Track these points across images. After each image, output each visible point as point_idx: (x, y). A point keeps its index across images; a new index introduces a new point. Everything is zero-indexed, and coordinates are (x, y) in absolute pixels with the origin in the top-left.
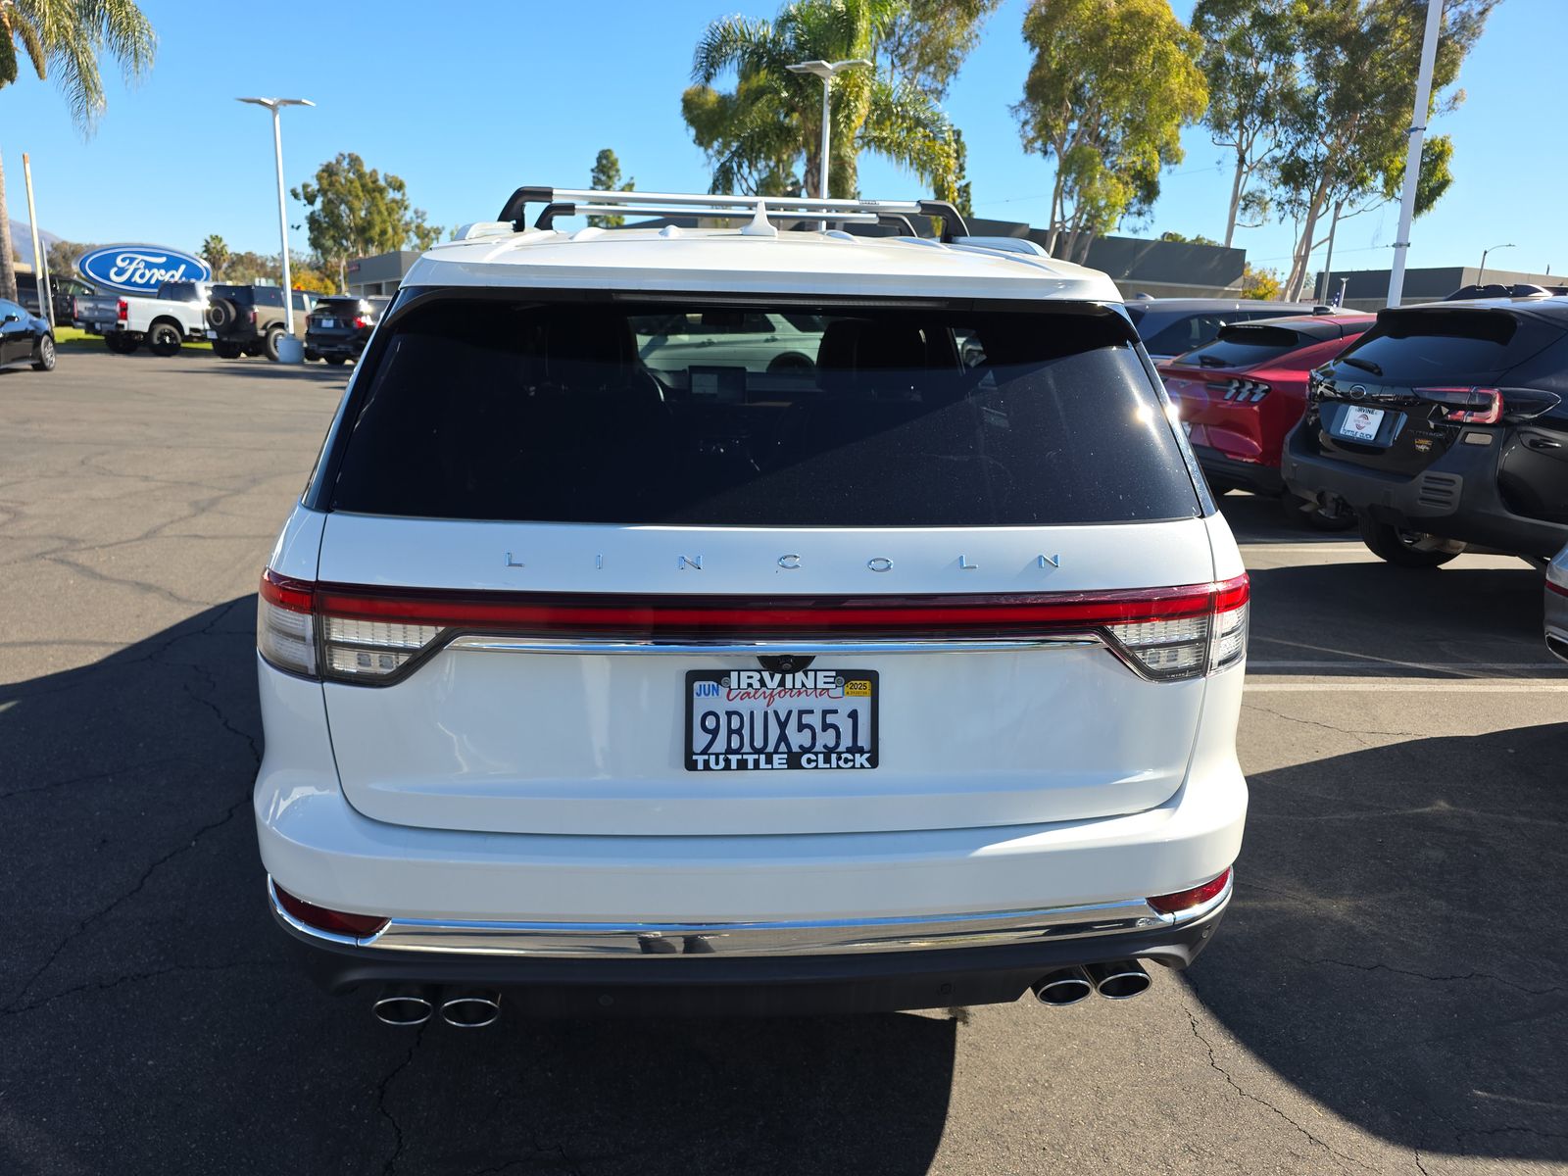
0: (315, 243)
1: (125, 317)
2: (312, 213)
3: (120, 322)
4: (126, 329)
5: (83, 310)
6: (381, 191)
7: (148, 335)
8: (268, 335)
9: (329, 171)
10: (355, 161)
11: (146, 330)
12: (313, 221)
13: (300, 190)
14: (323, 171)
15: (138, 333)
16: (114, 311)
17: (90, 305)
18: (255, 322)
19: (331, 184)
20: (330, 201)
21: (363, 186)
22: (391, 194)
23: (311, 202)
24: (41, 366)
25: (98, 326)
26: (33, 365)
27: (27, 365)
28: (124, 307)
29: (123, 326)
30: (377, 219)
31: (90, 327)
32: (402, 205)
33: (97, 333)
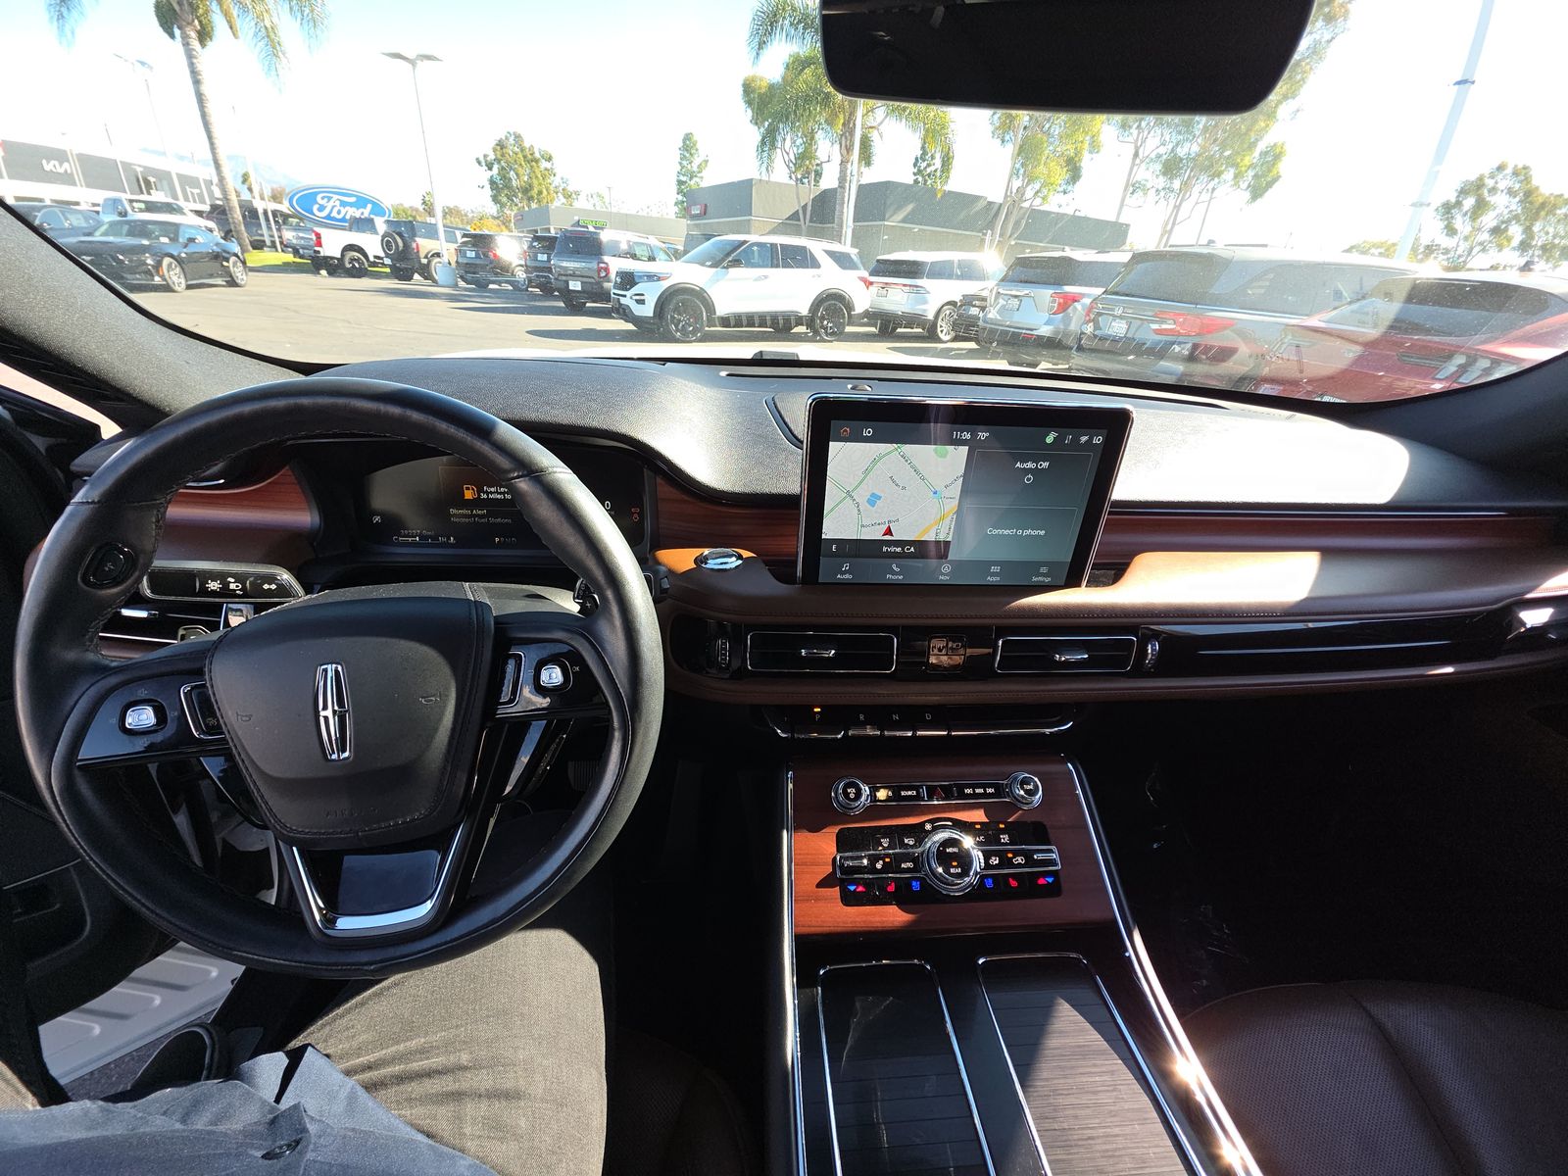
0: (495, 199)
1: (319, 244)
2: (492, 177)
3: (317, 249)
4: (322, 254)
5: (291, 238)
6: (537, 161)
7: (341, 260)
8: (429, 262)
9: (501, 145)
10: (518, 137)
11: (339, 256)
12: (492, 182)
13: (482, 159)
14: (497, 145)
15: (332, 258)
16: (311, 239)
17: (294, 234)
18: (418, 252)
19: (503, 155)
20: (503, 168)
21: (525, 157)
22: (544, 164)
23: (490, 169)
24: (232, 283)
25: (301, 251)
26: (224, 282)
27: (219, 281)
28: (318, 236)
29: (319, 252)
30: (535, 182)
31: (296, 252)
32: (550, 172)
33: (302, 257)
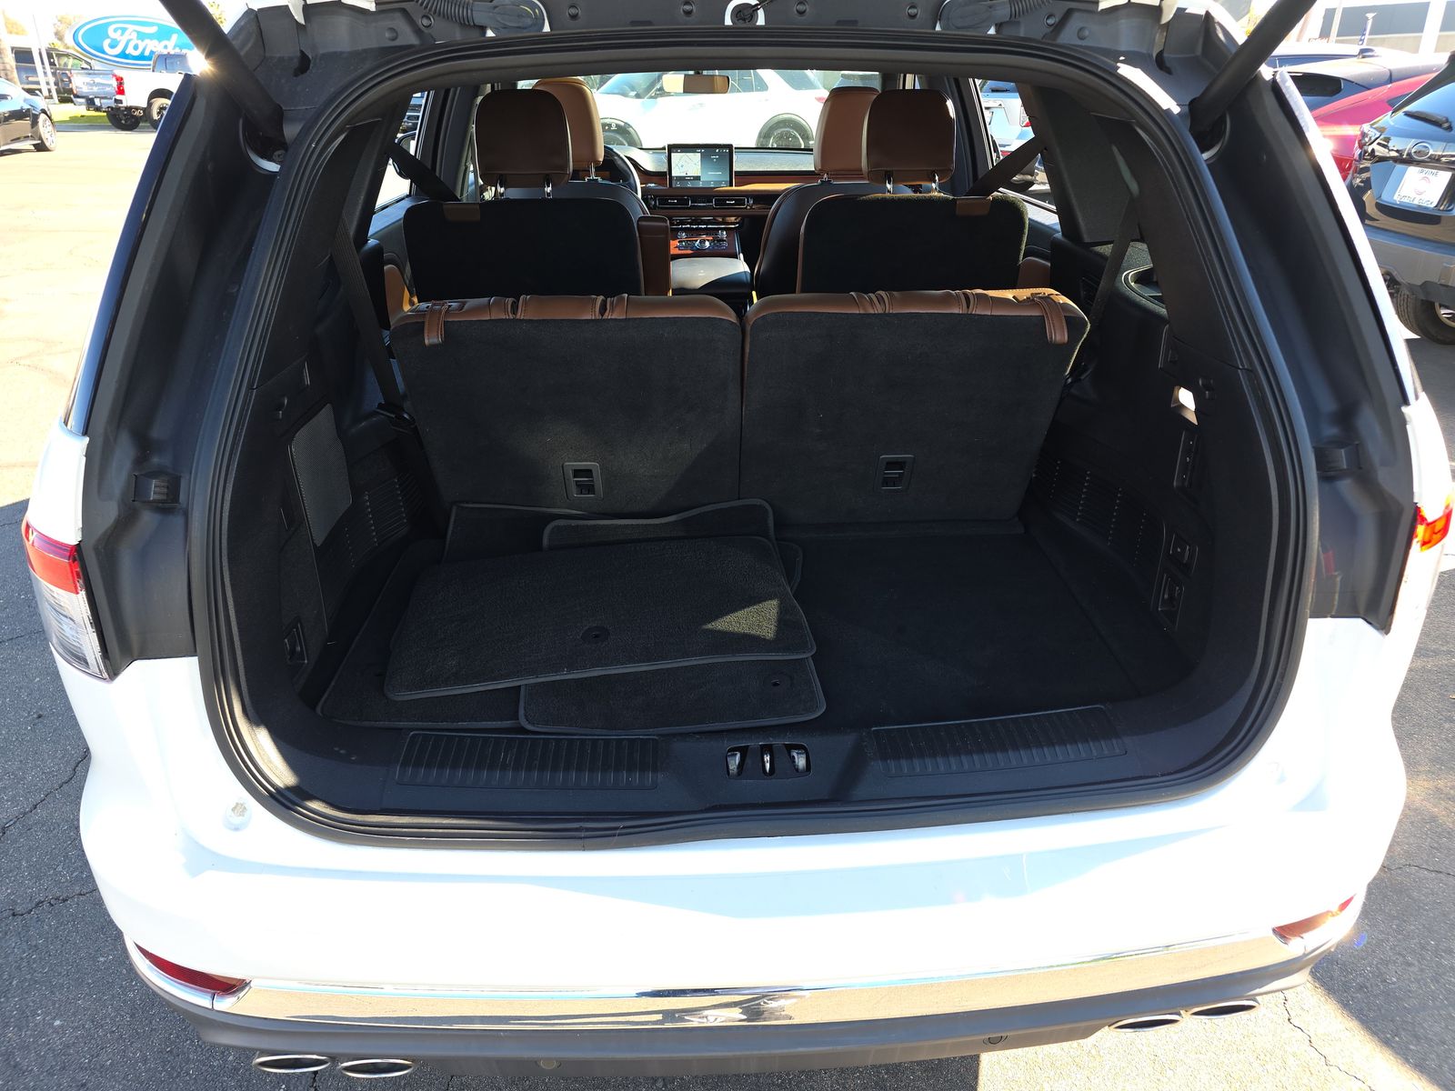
1: (121, 91)
3: (119, 97)
4: (124, 104)
5: (80, 85)
7: (147, 110)
11: (145, 105)
15: (137, 108)
16: (110, 85)
17: (88, 79)
24: (41, 147)
25: (97, 102)
26: (34, 145)
27: (27, 145)
28: (120, 80)
29: (121, 102)
31: (90, 103)
33: (98, 109)
